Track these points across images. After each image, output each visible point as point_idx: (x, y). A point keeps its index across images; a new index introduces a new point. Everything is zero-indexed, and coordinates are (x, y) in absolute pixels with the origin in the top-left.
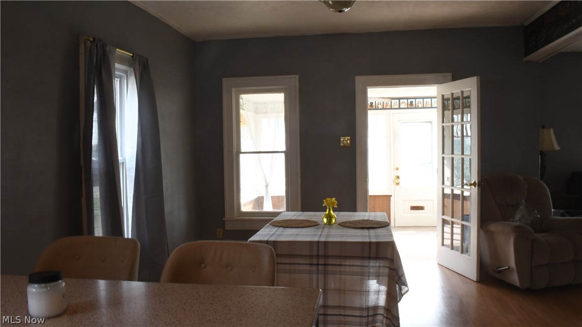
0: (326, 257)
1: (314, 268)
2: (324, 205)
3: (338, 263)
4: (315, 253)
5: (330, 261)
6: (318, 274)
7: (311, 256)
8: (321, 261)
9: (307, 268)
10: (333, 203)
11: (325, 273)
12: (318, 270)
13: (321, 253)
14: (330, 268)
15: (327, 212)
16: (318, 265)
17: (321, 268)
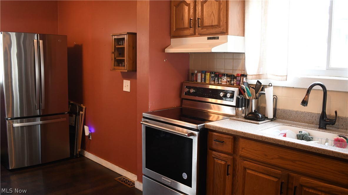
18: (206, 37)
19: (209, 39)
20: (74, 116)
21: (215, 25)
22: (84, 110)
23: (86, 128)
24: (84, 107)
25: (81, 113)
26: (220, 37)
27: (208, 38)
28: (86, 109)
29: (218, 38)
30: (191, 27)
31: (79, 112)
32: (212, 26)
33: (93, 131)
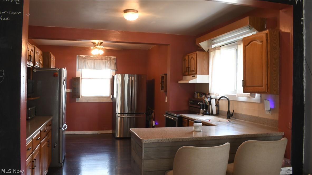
18: (192, 76)
20: (149, 115)
22: (154, 112)
23: (154, 122)
24: (154, 111)
25: (153, 114)
28: (155, 112)
29: (195, 76)
30: (187, 71)
31: (152, 114)
32: (193, 71)
33: (157, 124)
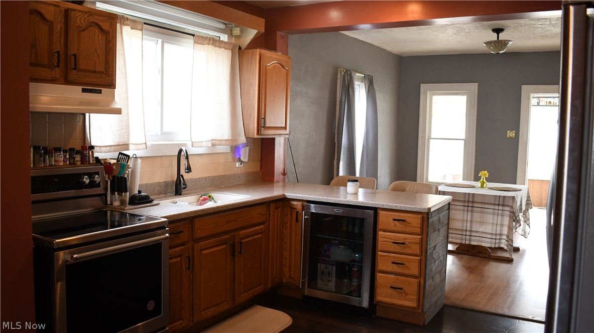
0: (473, 202)
1: (466, 208)
2: (479, 175)
3: (480, 206)
4: (467, 200)
5: (475, 205)
6: (468, 211)
7: (464, 201)
8: (470, 205)
9: (462, 208)
10: (485, 174)
11: (472, 211)
12: (468, 210)
13: (471, 200)
14: (475, 209)
15: (481, 180)
16: (468, 206)
17: (470, 208)
18: (80, 88)
19: (84, 91)
21: (99, 71)
26: (103, 90)
27: (82, 89)
29: (100, 92)
32: (94, 72)
